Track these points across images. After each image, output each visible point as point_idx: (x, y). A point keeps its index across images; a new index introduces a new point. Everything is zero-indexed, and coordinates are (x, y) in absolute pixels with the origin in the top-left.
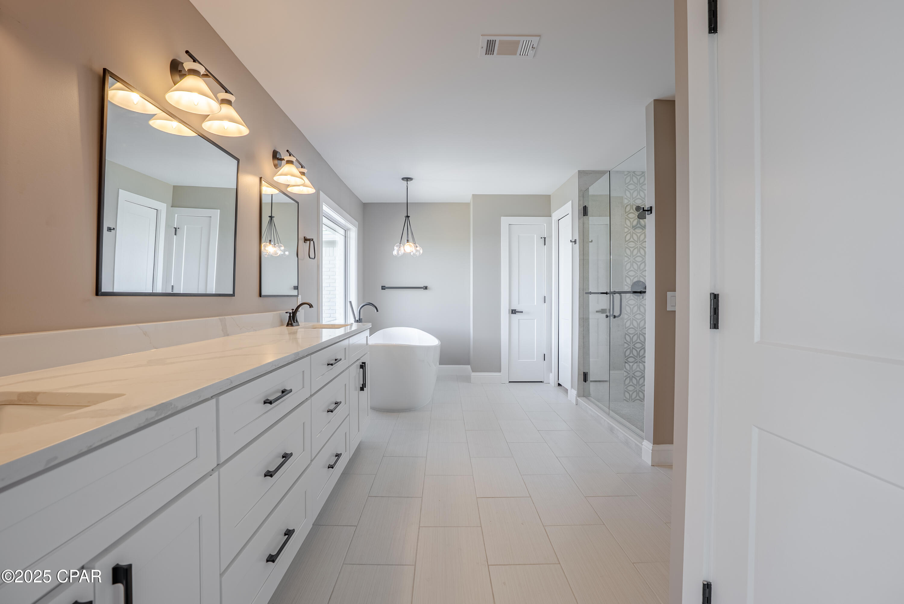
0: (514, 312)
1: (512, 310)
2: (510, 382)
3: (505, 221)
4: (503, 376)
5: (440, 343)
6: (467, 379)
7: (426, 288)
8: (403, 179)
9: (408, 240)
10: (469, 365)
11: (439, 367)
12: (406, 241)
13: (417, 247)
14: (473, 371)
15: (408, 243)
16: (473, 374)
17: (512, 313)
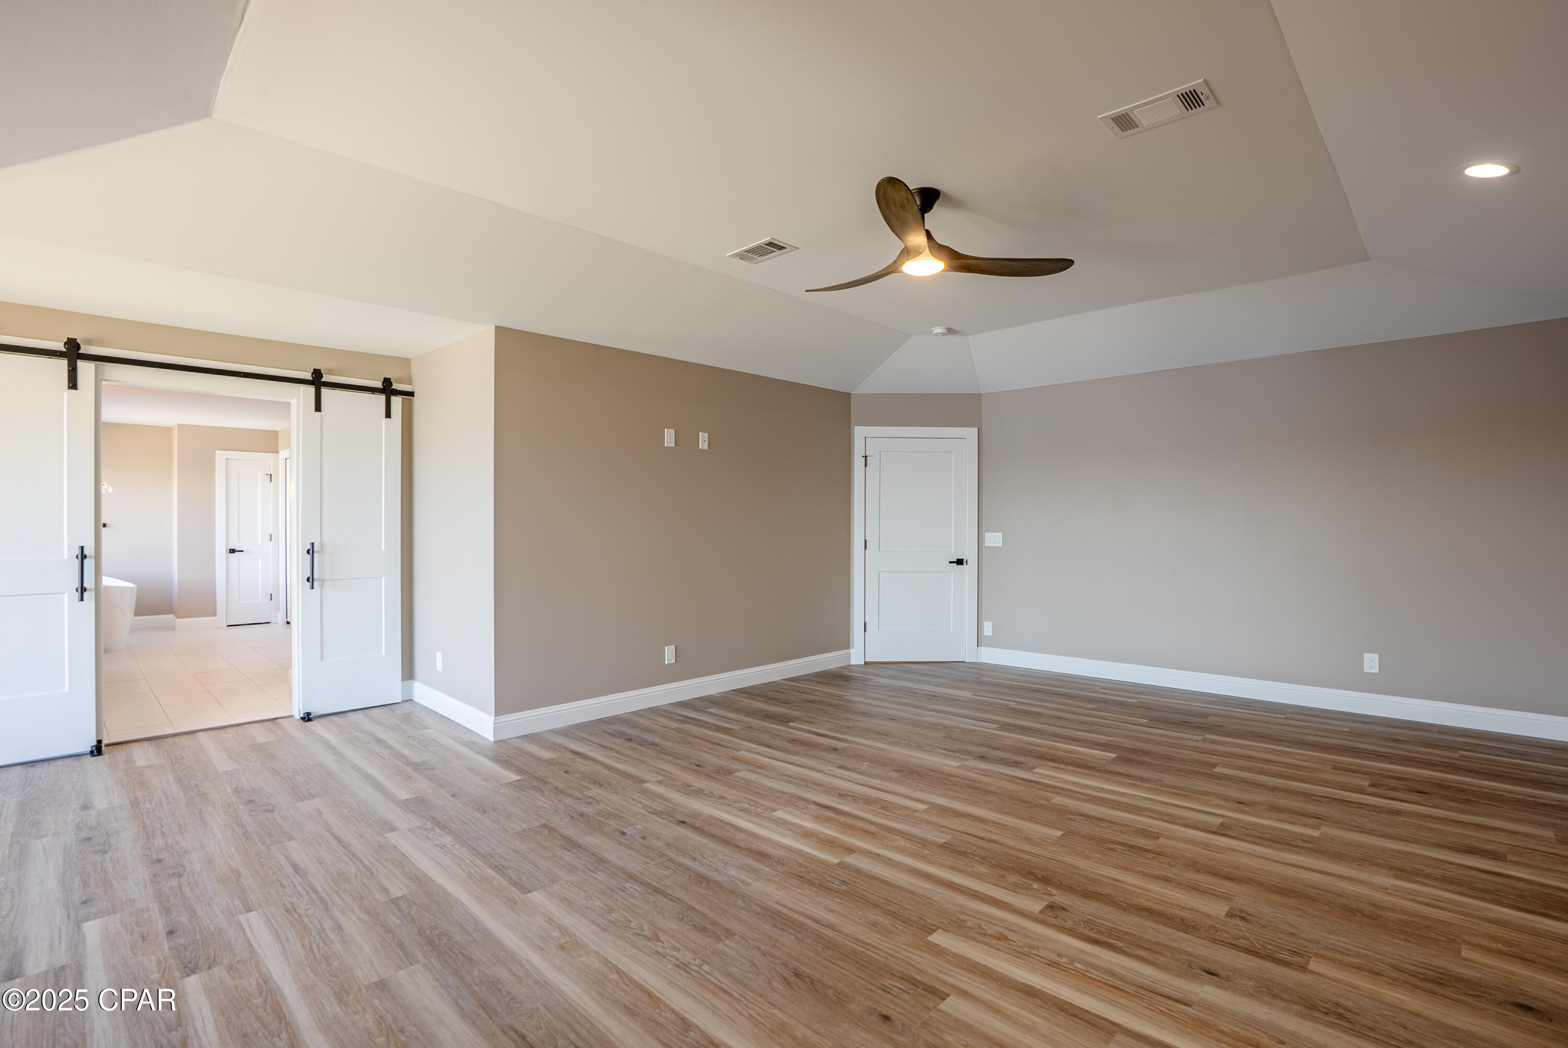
0: (233, 551)
1: (230, 550)
2: (228, 626)
3: (220, 456)
4: (221, 619)
5: (137, 587)
6: (172, 628)
7: (104, 526)
10: (171, 614)
14: (178, 617)
16: (179, 620)
17: (230, 552)
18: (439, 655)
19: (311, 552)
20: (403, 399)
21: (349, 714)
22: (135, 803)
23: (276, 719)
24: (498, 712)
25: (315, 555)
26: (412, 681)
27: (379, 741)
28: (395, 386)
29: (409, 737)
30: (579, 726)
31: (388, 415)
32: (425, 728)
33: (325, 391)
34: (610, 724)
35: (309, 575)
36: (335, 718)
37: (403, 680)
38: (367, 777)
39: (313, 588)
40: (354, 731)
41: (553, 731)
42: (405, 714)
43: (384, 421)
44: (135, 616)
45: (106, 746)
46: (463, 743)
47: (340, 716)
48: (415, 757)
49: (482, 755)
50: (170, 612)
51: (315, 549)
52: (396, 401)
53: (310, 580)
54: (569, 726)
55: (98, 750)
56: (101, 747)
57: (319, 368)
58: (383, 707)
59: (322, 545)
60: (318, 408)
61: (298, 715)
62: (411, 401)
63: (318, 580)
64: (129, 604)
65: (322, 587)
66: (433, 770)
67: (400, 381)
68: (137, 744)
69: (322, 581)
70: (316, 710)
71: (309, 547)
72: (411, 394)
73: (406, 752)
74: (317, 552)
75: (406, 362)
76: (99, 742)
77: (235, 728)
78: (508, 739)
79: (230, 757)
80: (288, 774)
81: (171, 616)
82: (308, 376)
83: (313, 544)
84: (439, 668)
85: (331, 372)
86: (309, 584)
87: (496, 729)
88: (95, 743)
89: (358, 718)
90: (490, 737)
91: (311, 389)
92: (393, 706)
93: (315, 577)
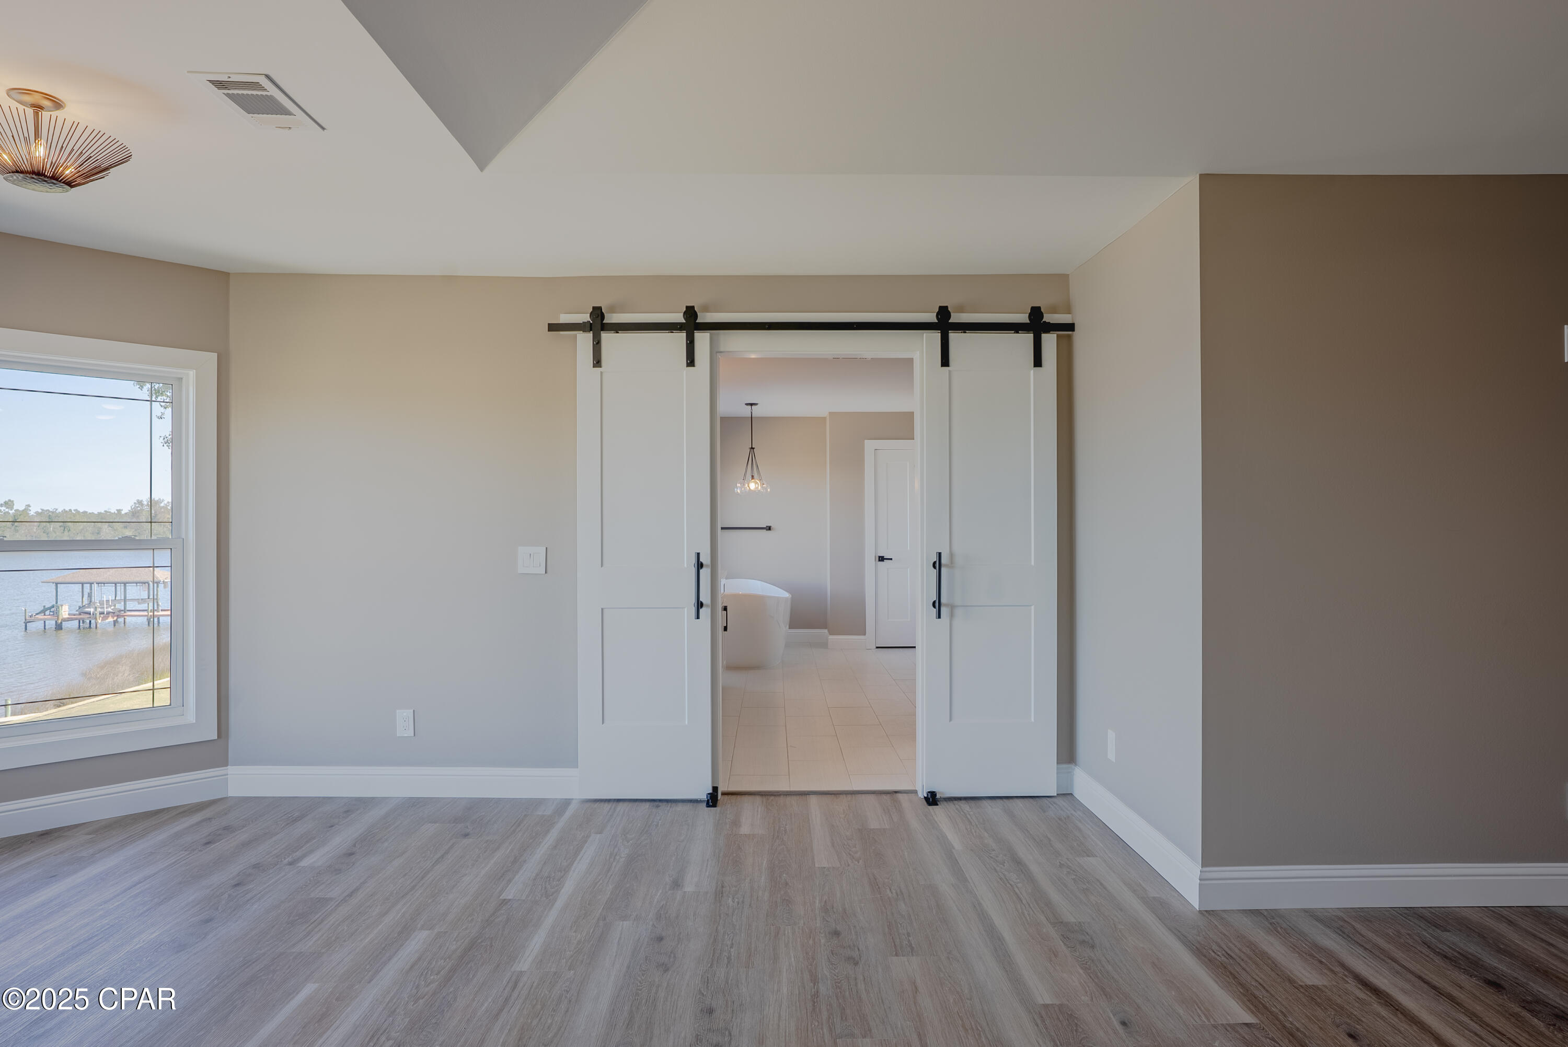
0: (882, 559)
1: (879, 557)
2: (877, 647)
3: (870, 445)
4: (869, 639)
5: (791, 596)
6: (824, 645)
7: (769, 528)
8: (747, 404)
9: (753, 476)
10: (826, 628)
11: (790, 632)
12: (751, 477)
13: (763, 484)
14: (831, 633)
15: (753, 480)
16: (831, 637)
17: (879, 560)
18: (1111, 735)
19: (937, 565)
20: (1058, 336)
21: (985, 803)
22: (719, 894)
23: (896, 792)
24: (1207, 860)
25: (943, 569)
26: (1072, 766)
27: (1018, 863)
28: (1048, 318)
29: (1061, 865)
30: (1367, 916)
31: (1038, 362)
32: (1088, 853)
33: (953, 336)
34: (1437, 926)
35: (935, 598)
36: (965, 806)
37: (1059, 762)
38: (992, 933)
39: (939, 617)
40: (986, 834)
41: (1311, 914)
42: (1060, 819)
43: (1032, 372)
44: (789, 628)
45: (724, 794)
46: (1147, 901)
47: (972, 803)
48: (1069, 914)
49: (1179, 938)
50: (823, 625)
51: (943, 561)
52: (1050, 341)
53: (937, 605)
54: (1346, 910)
55: (713, 800)
56: (717, 796)
57: (946, 305)
58: (1031, 800)
59: (952, 555)
60: (945, 362)
61: (922, 794)
62: (1070, 337)
63: (947, 605)
64: (782, 616)
65: (952, 616)
66: (1093, 947)
67: (1054, 310)
68: (750, 798)
69: (952, 607)
70: (944, 790)
71: (935, 558)
72: (1070, 327)
73: (1054, 895)
74: (946, 566)
75: (1062, 280)
76: (715, 789)
77: (849, 797)
78: (1224, 911)
79: (833, 845)
80: (890, 895)
81: (826, 631)
82: (931, 317)
83: (940, 554)
84: (1112, 756)
85: (961, 309)
86: (934, 611)
87: (1204, 887)
88: (711, 791)
89: (993, 811)
90: (1194, 901)
91: (935, 337)
92: (1045, 800)
93: (943, 601)
